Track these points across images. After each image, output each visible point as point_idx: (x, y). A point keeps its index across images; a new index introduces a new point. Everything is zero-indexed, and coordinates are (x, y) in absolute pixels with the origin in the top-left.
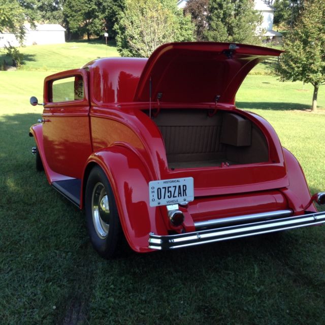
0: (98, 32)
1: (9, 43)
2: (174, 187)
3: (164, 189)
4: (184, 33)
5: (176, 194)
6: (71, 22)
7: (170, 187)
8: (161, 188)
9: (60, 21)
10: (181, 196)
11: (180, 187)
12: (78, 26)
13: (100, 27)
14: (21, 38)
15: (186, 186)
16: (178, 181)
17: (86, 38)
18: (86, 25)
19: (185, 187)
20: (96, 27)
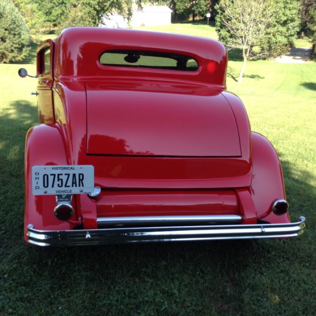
0: (203, 13)
1: (117, 23)
2: (66, 174)
3: (53, 176)
4: (288, 12)
5: (70, 183)
6: (178, 4)
7: (62, 174)
8: (49, 175)
9: (168, 2)
10: (76, 186)
11: (74, 175)
12: (184, 8)
13: (205, 8)
14: (128, 19)
15: (83, 175)
16: (71, 168)
17: (191, 19)
18: (193, 6)
19: (81, 176)
20: (201, 8)
